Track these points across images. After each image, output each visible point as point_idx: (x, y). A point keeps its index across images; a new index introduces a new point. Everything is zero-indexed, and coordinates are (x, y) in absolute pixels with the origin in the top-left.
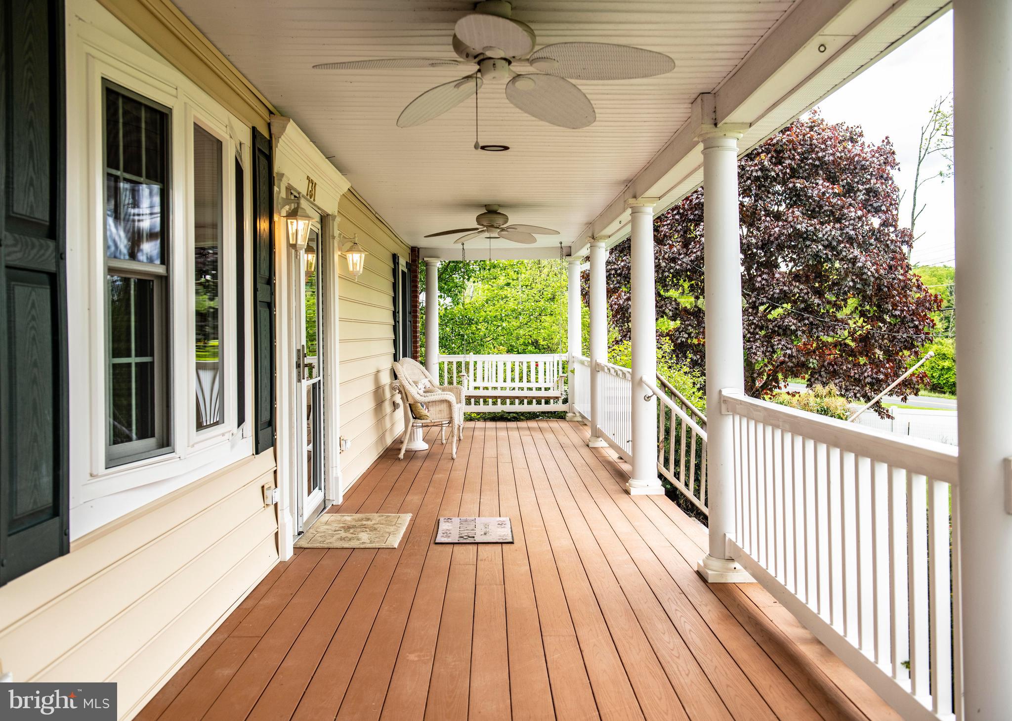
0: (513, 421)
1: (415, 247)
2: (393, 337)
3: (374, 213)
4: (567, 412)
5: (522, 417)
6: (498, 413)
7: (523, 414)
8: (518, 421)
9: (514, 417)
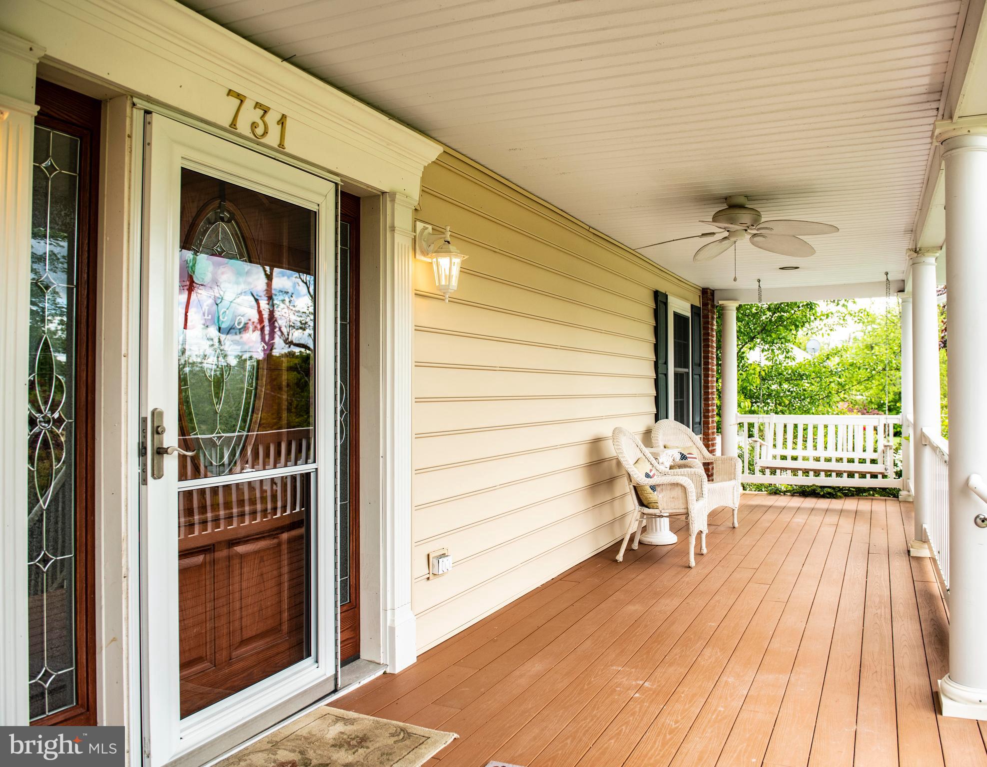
0: (828, 498)
1: (707, 289)
2: (654, 393)
3: (588, 228)
4: (900, 490)
5: (839, 494)
6: (808, 487)
7: (841, 489)
8: (834, 498)
9: (829, 493)
